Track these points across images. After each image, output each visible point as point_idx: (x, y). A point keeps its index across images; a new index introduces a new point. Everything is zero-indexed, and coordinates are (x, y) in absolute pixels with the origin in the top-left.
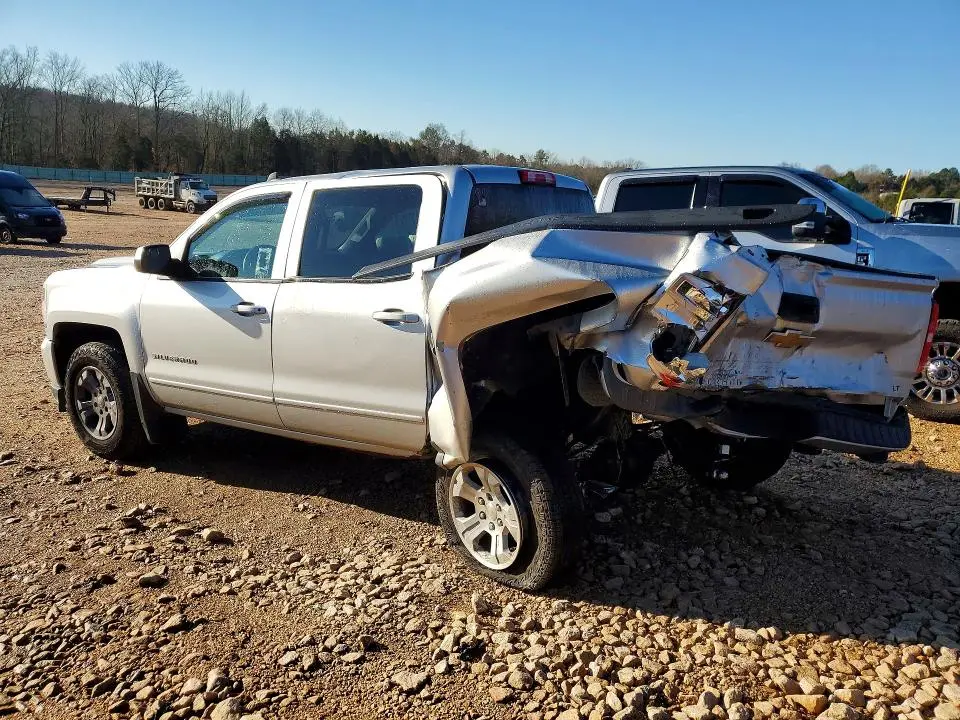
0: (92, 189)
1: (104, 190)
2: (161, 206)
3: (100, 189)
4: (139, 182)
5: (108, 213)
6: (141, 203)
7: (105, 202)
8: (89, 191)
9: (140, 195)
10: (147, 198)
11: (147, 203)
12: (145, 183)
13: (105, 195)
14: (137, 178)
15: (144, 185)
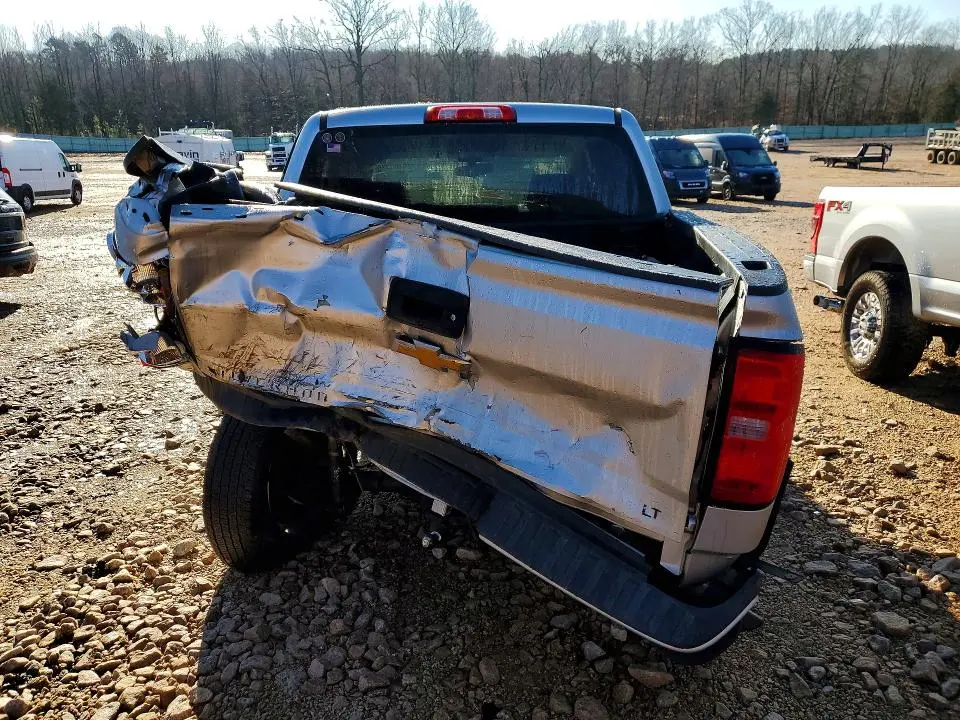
0: (870, 145)
1: (882, 145)
2: (952, 159)
3: (878, 145)
4: (932, 135)
5: (883, 170)
6: (930, 157)
7: (882, 159)
8: (866, 147)
9: (930, 149)
10: (937, 151)
11: (936, 157)
12: (939, 134)
13: (883, 150)
14: (931, 130)
15: (936, 137)
